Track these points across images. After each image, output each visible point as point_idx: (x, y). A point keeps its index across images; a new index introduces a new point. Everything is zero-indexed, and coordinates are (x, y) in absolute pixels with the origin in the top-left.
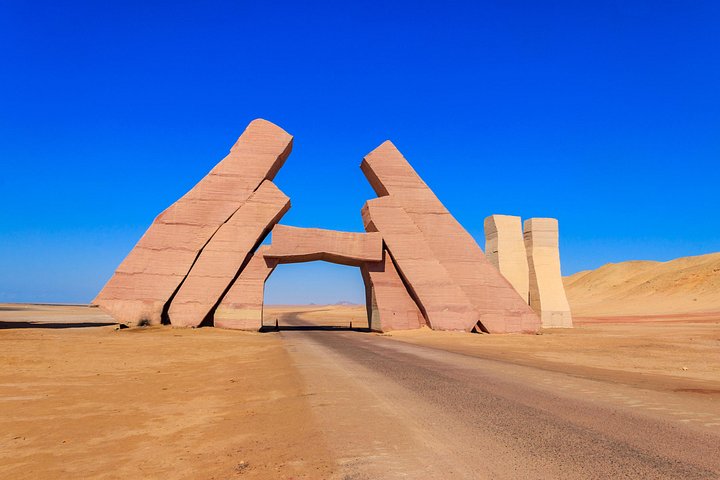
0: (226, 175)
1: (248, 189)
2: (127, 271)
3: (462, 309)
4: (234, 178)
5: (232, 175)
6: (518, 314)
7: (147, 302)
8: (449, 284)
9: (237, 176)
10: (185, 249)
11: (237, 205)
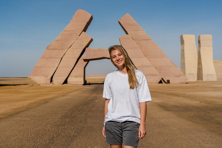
0: (69, 31)
1: (77, 35)
2: (39, 66)
3: (155, 75)
4: (72, 32)
5: (71, 31)
6: (178, 76)
7: (46, 76)
8: (150, 66)
9: (73, 31)
10: (56, 58)
11: (73, 41)
